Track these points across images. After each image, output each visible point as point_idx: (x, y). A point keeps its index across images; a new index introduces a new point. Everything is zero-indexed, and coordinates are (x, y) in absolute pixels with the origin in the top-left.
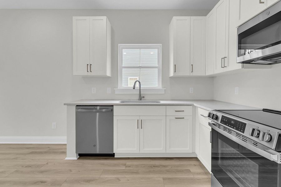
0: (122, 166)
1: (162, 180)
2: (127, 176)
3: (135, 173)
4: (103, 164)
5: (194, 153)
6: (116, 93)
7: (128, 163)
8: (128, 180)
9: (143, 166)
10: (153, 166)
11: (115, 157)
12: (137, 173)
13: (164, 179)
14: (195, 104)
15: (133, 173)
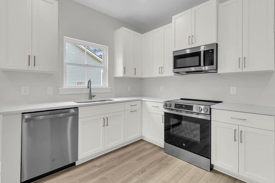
0: (93, 168)
1: (136, 161)
2: (109, 172)
3: (112, 167)
4: (71, 176)
5: (142, 136)
6: (60, 94)
7: (97, 163)
8: (114, 174)
9: (113, 160)
10: (121, 156)
11: (76, 165)
12: (114, 166)
13: (137, 160)
14: (143, 99)
15: (111, 168)
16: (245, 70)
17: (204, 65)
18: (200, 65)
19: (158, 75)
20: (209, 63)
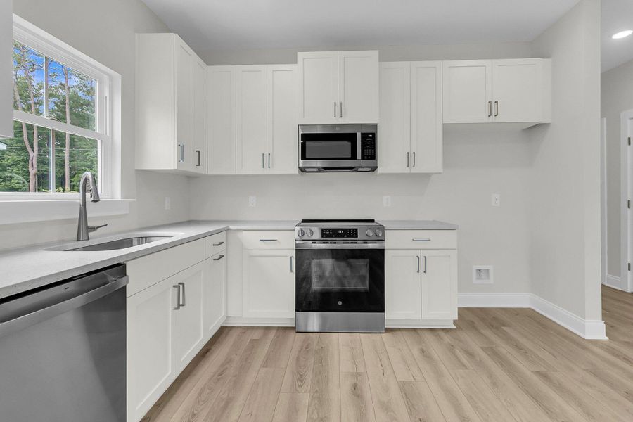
16: (414, 170)
17: (363, 158)
18: (354, 157)
19: (259, 170)
20: (368, 156)
